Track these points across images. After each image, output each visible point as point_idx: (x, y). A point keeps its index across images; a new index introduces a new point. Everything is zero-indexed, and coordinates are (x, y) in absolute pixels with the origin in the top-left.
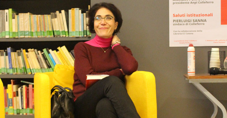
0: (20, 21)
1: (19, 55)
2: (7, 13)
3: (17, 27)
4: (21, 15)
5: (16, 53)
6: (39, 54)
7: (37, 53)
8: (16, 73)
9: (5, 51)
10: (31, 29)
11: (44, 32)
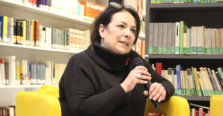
0: (192, 35)
1: (189, 74)
2: (177, 26)
3: (188, 43)
4: (194, 29)
5: (186, 72)
6: (212, 74)
7: (210, 72)
8: (185, 94)
9: (173, 69)
10: (204, 45)
11: (219, 49)
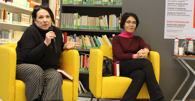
0: (82, 20)
1: (80, 38)
2: (75, 15)
3: (80, 23)
4: (83, 17)
5: (79, 37)
6: (91, 38)
7: (90, 38)
8: (78, 48)
9: (72, 36)
10: (88, 25)
11: (95, 27)
